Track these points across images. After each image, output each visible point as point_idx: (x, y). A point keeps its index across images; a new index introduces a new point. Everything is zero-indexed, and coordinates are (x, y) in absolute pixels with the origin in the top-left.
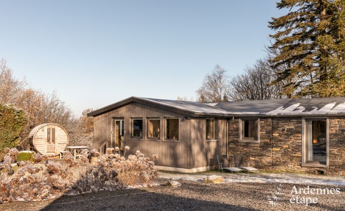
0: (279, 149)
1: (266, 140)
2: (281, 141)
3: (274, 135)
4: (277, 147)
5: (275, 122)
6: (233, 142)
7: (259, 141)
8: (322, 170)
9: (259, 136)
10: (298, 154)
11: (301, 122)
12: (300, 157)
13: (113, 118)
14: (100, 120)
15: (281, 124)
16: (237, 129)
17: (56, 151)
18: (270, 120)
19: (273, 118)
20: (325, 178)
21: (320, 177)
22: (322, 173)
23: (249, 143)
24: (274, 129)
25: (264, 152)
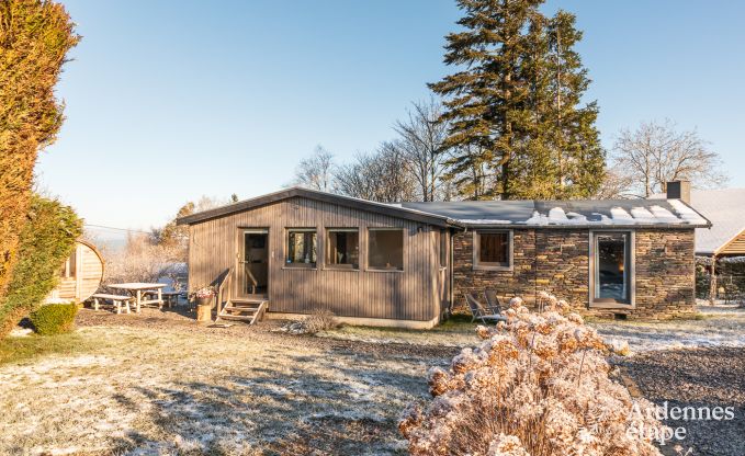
0: (547, 281)
1: (525, 267)
2: (551, 267)
3: (539, 257)
4: (543, 276)
5: (540, 236)
6: (463, 270)
7: (511, 268)
8: (623, 312)
9: (512, 260)
10: (583, 288)
11: (587, 238)
12: (585, 293)
13: (240, 228)
14: (207, 233)
15: (552, 239)
16: (470, 248)
17: (77, 296)
18: (533, 234)
19: (537, 229)
20: (627, 324)
21: (621, 323)
22: (622, 317)
23: (494, 272)
24: (540, 248)
25: (521, 287)
